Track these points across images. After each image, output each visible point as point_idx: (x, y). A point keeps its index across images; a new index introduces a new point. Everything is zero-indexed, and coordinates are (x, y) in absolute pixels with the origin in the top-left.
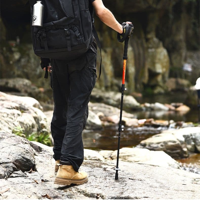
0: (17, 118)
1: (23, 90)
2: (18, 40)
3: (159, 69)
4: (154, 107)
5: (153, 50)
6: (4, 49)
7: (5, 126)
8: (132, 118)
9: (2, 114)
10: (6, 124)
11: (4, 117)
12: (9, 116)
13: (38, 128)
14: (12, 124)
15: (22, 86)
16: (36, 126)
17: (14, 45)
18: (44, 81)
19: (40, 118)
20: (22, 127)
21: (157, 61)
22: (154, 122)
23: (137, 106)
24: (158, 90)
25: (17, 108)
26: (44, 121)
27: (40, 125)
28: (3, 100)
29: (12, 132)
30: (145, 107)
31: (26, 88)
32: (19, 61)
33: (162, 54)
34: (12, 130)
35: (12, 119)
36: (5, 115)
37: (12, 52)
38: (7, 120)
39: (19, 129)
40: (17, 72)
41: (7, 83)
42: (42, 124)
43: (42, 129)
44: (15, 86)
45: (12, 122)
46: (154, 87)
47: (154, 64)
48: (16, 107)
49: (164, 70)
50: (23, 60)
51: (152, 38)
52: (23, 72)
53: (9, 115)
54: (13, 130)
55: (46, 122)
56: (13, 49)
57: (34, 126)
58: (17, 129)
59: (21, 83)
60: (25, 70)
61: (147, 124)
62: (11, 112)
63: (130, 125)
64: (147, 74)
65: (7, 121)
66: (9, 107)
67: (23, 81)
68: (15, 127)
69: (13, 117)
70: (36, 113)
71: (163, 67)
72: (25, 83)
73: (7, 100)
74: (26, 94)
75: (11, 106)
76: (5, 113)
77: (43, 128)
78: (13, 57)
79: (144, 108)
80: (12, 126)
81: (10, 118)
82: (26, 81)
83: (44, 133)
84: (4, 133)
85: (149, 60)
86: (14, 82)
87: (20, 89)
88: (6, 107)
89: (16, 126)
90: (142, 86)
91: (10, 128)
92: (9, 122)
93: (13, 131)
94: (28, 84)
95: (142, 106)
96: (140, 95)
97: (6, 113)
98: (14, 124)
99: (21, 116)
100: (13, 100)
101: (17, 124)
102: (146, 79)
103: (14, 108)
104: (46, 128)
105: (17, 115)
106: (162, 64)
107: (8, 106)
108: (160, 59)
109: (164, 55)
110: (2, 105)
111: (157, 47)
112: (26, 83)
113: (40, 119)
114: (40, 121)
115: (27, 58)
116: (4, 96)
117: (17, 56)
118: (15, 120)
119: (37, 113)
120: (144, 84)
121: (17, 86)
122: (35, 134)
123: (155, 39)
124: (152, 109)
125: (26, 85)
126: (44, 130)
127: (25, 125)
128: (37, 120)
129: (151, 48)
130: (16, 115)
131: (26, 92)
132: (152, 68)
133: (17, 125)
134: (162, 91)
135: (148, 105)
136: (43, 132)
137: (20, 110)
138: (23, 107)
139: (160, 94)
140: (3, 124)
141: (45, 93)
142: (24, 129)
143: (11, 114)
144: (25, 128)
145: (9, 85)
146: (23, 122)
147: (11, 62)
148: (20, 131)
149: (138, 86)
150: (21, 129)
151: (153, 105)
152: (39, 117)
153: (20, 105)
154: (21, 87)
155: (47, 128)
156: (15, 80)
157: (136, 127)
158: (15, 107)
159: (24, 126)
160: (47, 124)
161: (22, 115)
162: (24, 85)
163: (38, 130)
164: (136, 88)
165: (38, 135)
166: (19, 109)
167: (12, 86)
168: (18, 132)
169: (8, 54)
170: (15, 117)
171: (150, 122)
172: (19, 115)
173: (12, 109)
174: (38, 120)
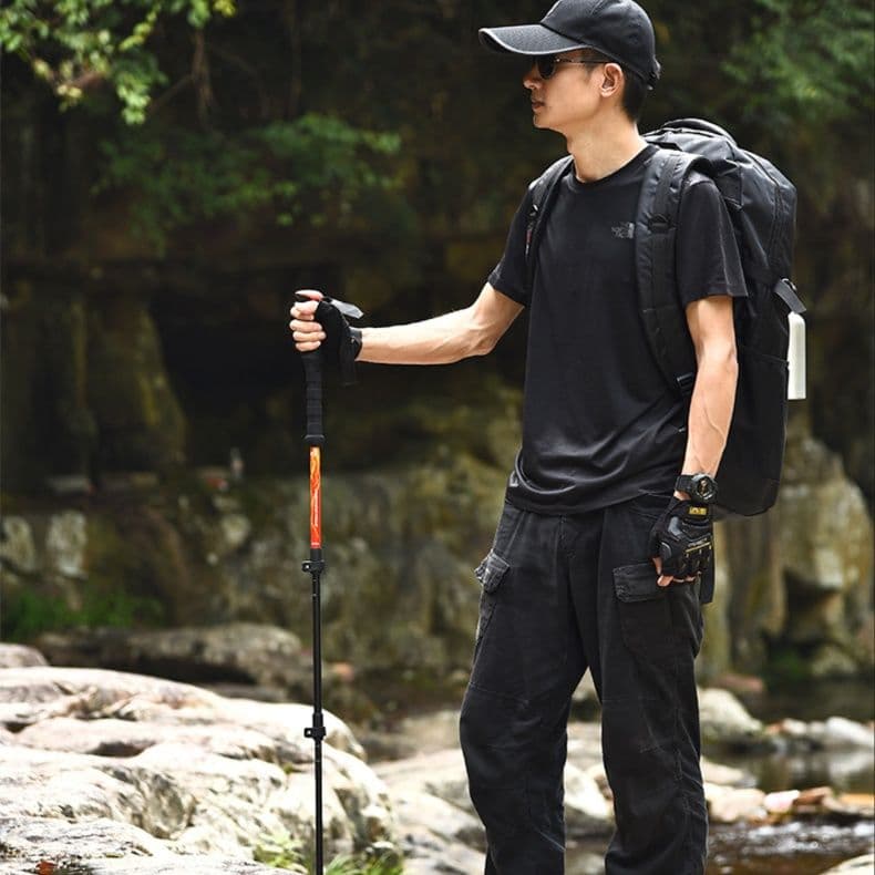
0: (268, 796)
1: (267, 675)
2: (237, 464)
3: (831, 571)
4: (824, 736)
5: (803, 491)
6: (184, 502)
7: (222, 830)
8: (736, 785)
9: (209, 783)
10: (229, 823)
11: (215, 792)
12: (237, 790)
13: (356, 835)
14: (252, 824)
15: (264, 658)
16: (350, 829)
17: (223, 485)
18: (351, 635)
19: (361, 795)
20: (292, 837)
21: (820, 537)
22: (832, 803)
23: (750, 734)
24: (830, 661)
25: (268, 755)
26: (378, 805)
27: (364, 822)
28: (207, 722)
29: (251, 856)
30: (786, 734)
31: (278, 664)
32: (244, 550)
33: (844, 506)
34: (254, 848)
35: (250, 801)
36: (220, 785)
37: (214, 515)
38: (231, 807)
39: (280, 845)
40: (240, 599)
41: (199, 647)
42: (373, 821)
43: (375, 841)
44: (231, 657)
45: (250, 813)
46: (810, 649)
47: (807, 549)
48: (261, 747)
49: (853, 574)
50: (260, 548)
51: (798, 441)
52: (264, 597)
53: (237, 784)
54: (259, 848)
55: (388, 809)
56: (220, 502)
57: (338, 829)
58: (271, 843)
59: (257, 643)
60: (272, 591)
61: (802, 809)
62: (245, 774)
63: (729, 816)
64: (778, 596)
65: (231, 812)
66: (232, 751)
67: (266, 638)
68: (264, 836)
69: (252, 793)
70: (344, 773)
71: (847, 563)
72: (273, 646)
73: (222, 721)
74: (281, 693)
75: (243, 748)
76: (218, 776)
77: (378, 838)
78: (222, 534)
79: (780, 743)
80: (250, 830)
81: (240, 796)
82: (280, 637)
83: (383, 859)
84: (246, 864)
85: (787, 533)
86: (228, 640)
87: (253, 671)
88: (222, 751)
89: (267, 832)
90: (760, 647)
91: (243, 842)
92: (238, 812)
93: (258, 853)
94: (287, 650)
95: (772, 731)
96: (755, 685)
97: (225, 777)
98: (258, 823)
99: (287, 788)
100: (247, 723)
101: (271, 821)
102: (775, 615)
103: (255, 755)
104: (388, 839)
105: (269, 784)
106: (843, 550)
107: (231, 745)
108: (831, 531)
109: (851, 513)
110: (205, 741)
111: (821, 479)
112: (281, 645)
113: (362, 801)
114: (365, 806)
115: (276, 540)
116: (209, 706)
117: (235, 531)
118: (261, 806)
119: (350, 773)
120: (765, 636)
121: (242, 658)
122: (347, 863)
123: (811, 446)
124: (816, 746)
125: (277, 654)
126: (380, 844)
127: (301, 827)
128: (349, 802)
129: (795, 483)
130: (264, 784)
131: (279, 681)
132: (799, 568)
133: (271, 828)
134: (847, 665)
135: (796, 727)
136: (379, 852)
137: (281, 764)
138: (291, 749)
139: (836, 677)
140: (216, 825)
141: (355, 683)
142: (298, 843)
143: (243, 778)
144: (303, 838)
145: (208, 655)
146: (294, 812)
147: (213, 558)
148: (286, 851)
149: (743, 646)
150: (291, 845)
151: (817, 728)
152: (358, 791)
153: (277, 739)
154: (257, 662)
155: (394, 837)
156: (232, 633)
157: (757, 824)
158: (257, 749)
159: (298, 831)
160: (392, 819)
161: (287, 781)
162: (271, 654)
163: (359, 847)
164: (734, 654)
165: (358, 868)
166: (275, 760)
167: (220, 659)
168: (276, 854)
169: (199, 522)
170: (259, 791)
171: (818, 801)
172: (275, 782)
173: (247, 757)
174: (356, 801)
